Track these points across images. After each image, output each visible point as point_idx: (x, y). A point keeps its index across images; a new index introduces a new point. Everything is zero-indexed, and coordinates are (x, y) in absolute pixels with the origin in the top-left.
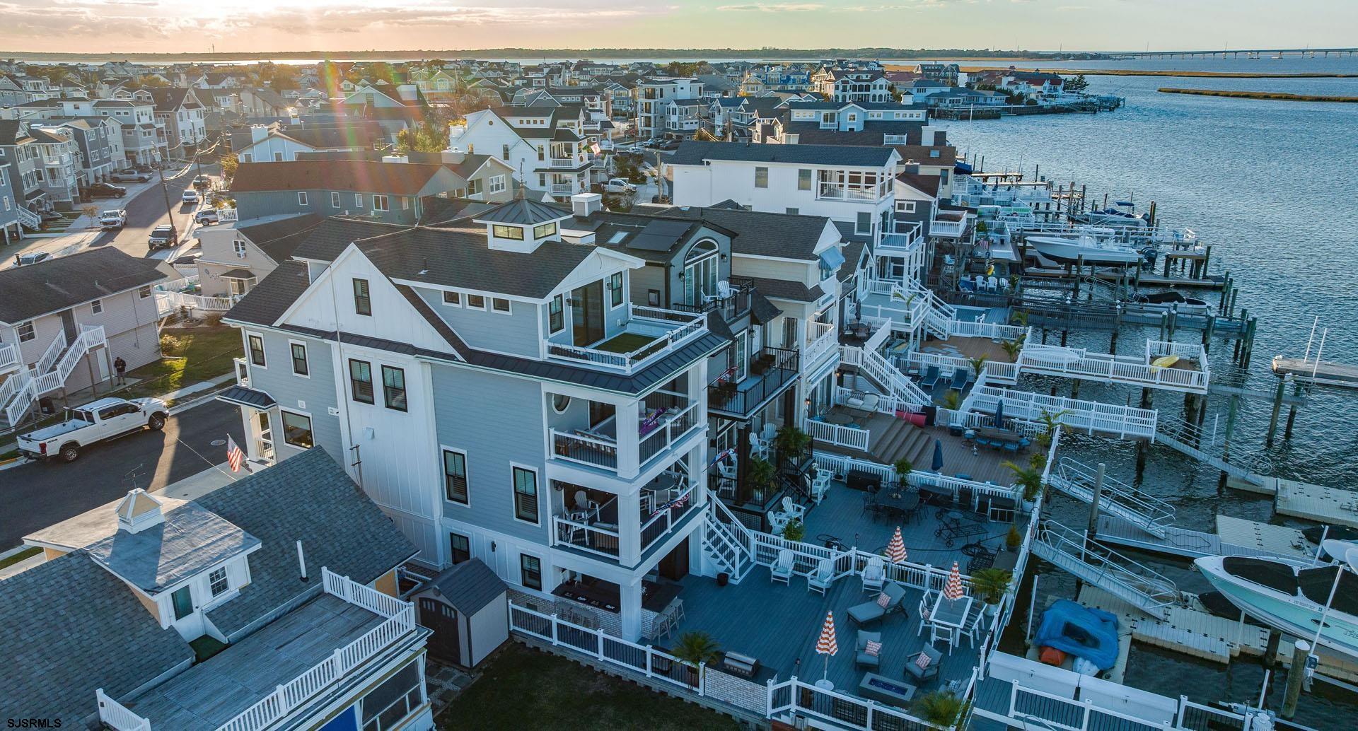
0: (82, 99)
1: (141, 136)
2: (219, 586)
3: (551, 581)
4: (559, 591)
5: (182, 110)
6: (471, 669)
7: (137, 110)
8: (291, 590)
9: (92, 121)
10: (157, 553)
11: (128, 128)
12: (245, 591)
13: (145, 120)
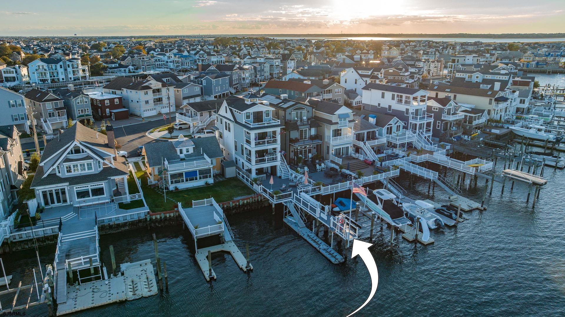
0: (262, 57)
1: (275, 68)
2: (188, 151)
3: (246, 168)
4: (246, 170)
5: (289, 61)
6: (226, 178)
7: (275, 61)
8: (199, 156)
9: (260, 64)
10: (180, 144)
11: (271, 66)
12: (192, 153)
13: (277, 64)
